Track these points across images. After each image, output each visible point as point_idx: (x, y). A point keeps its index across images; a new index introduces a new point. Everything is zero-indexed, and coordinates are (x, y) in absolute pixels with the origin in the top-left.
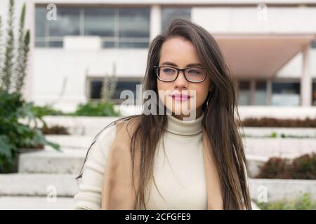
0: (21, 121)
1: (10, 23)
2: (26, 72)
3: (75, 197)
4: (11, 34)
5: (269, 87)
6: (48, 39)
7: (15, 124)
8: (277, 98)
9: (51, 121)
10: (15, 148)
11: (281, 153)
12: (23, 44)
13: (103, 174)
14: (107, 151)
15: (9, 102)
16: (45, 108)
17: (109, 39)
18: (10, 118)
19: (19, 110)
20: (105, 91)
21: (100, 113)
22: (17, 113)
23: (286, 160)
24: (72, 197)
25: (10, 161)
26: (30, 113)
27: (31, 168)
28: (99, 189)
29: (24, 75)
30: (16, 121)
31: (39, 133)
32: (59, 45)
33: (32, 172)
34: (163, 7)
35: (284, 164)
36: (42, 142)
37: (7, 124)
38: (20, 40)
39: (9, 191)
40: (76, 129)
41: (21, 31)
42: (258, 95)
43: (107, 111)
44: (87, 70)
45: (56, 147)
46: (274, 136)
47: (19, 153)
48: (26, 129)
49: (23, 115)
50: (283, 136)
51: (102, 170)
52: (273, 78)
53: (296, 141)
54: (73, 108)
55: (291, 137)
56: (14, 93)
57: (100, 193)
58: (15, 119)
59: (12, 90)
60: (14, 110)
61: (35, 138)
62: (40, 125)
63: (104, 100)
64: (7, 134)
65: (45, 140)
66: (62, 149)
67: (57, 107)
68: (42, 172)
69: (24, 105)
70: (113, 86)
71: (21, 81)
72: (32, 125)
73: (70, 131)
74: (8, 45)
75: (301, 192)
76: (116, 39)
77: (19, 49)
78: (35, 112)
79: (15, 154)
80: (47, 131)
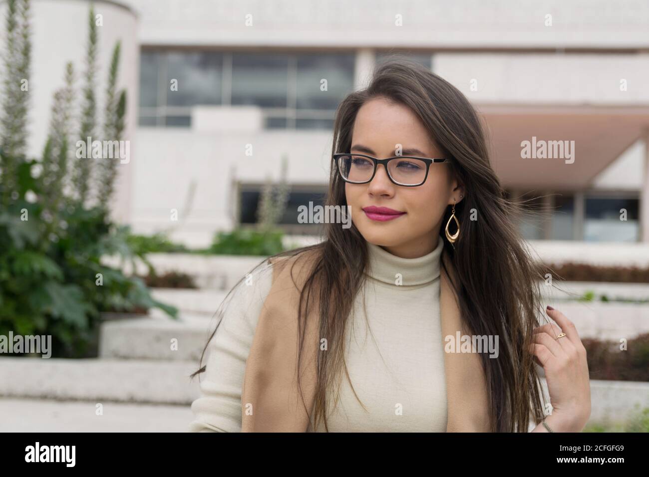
0: (107, 260)
1: (89, 76)
2: (117, 168)
3: (193, 404)
4: (90, 96)
5: (580, 206)
6: (164, 111)
7: (94, 267)
8: (594, 227)
9: (163, 263)
10: (94, 312)
11: (600, 331)
12: (114, 118)
13: (244, 360)
14: (254, 317)
15: (84, 225)
16: (155, 238)
17: (277, 113)
18: (87, 254)
19: (104, 240)
20: (266, 208)
21: (255, 250)
22: (100, 246)
23: (609, 343)
24: (188, 404)
25: (84, 335)
26: (123, 247)
27: (124, 351)
28: (238, 391)
29: (115, 173)
30: (97, 262)
31: (140, 285)
32: (184, 122)
33: (126, 358)
34: (379, 52)
35: (605, 351)
36: (144, 302)
37: (80, 266)
38: (108, 109)
39: (80, 391)
40: (210, 277)
41: (110, 92)
42: (558, 222)
43: (269, 245)
44: (233, 169)
45: (172, 312)
46: (588, 298)
47: (101, 321)
48: (116, 276)
49: (111, 250)
50: (604, 299)
51: (243, 352)
52: (588, 189)
53: (629, 309)
54: (205, 240)
55: (621, 300)
56: (95, 209)
57: (238, 398)
58: (94, 257)
59: (91, 203)
60: (94, 239)
61: (132, 294)
62: (143, 270)
63: (264, 226)
64: (81, 285)
65: (149, 298)
66: (182, 316)
67: (176, 238)
68: (144, 358)
69: (113, 232)
70: (282, 199)
71: (108, 185)
72: (128, 269)
73: (199, 282)
74: (85, 119)
75: (637, 406)
76: (290, 113)
77: (107, 126)
78: (136, 246)
79: (93, 324)
80: (155, 281)
